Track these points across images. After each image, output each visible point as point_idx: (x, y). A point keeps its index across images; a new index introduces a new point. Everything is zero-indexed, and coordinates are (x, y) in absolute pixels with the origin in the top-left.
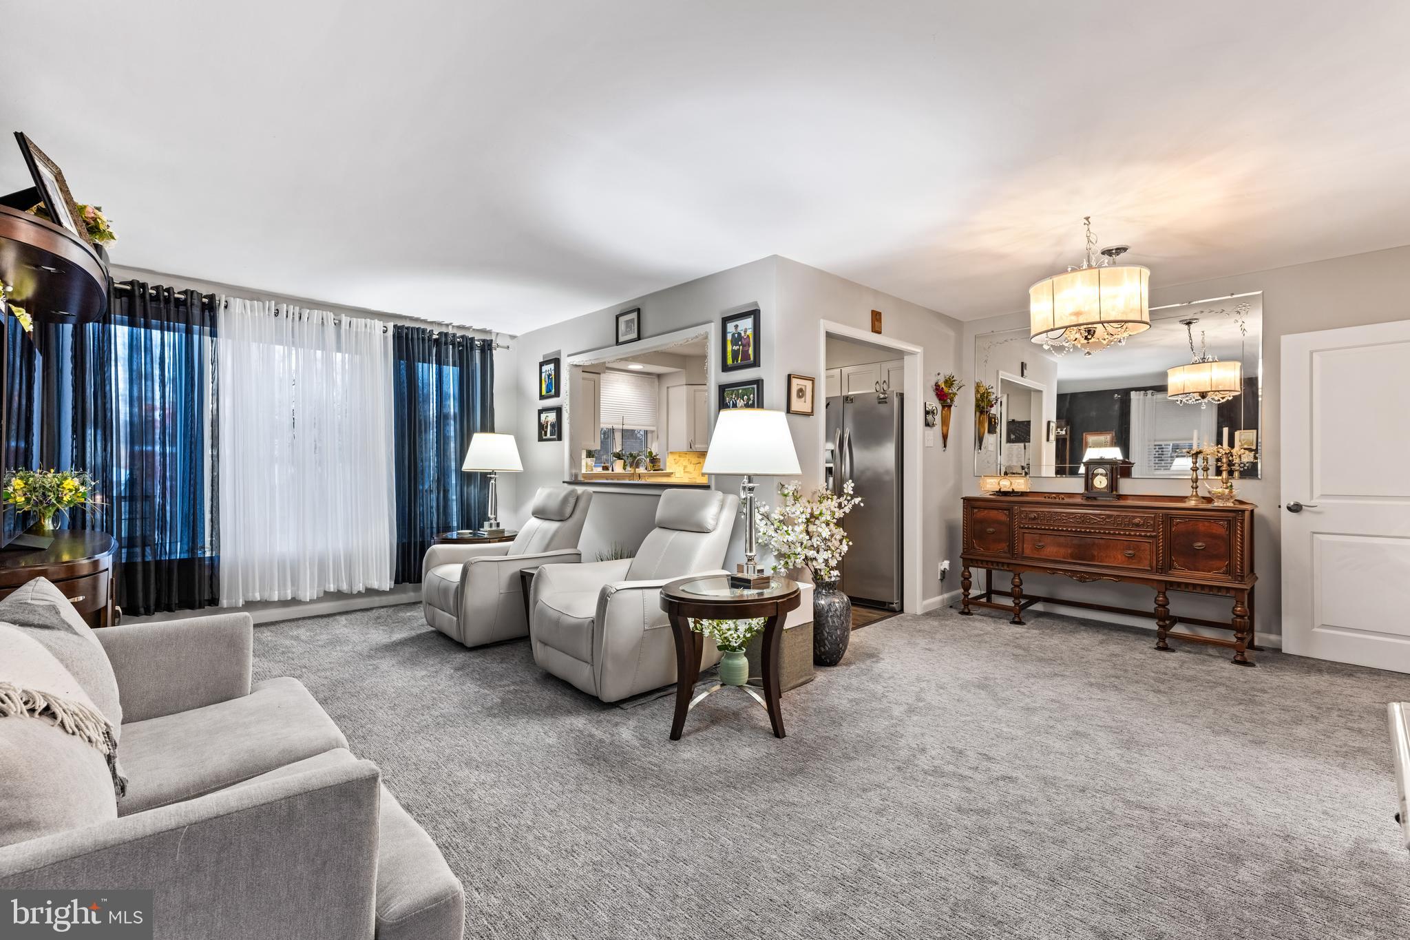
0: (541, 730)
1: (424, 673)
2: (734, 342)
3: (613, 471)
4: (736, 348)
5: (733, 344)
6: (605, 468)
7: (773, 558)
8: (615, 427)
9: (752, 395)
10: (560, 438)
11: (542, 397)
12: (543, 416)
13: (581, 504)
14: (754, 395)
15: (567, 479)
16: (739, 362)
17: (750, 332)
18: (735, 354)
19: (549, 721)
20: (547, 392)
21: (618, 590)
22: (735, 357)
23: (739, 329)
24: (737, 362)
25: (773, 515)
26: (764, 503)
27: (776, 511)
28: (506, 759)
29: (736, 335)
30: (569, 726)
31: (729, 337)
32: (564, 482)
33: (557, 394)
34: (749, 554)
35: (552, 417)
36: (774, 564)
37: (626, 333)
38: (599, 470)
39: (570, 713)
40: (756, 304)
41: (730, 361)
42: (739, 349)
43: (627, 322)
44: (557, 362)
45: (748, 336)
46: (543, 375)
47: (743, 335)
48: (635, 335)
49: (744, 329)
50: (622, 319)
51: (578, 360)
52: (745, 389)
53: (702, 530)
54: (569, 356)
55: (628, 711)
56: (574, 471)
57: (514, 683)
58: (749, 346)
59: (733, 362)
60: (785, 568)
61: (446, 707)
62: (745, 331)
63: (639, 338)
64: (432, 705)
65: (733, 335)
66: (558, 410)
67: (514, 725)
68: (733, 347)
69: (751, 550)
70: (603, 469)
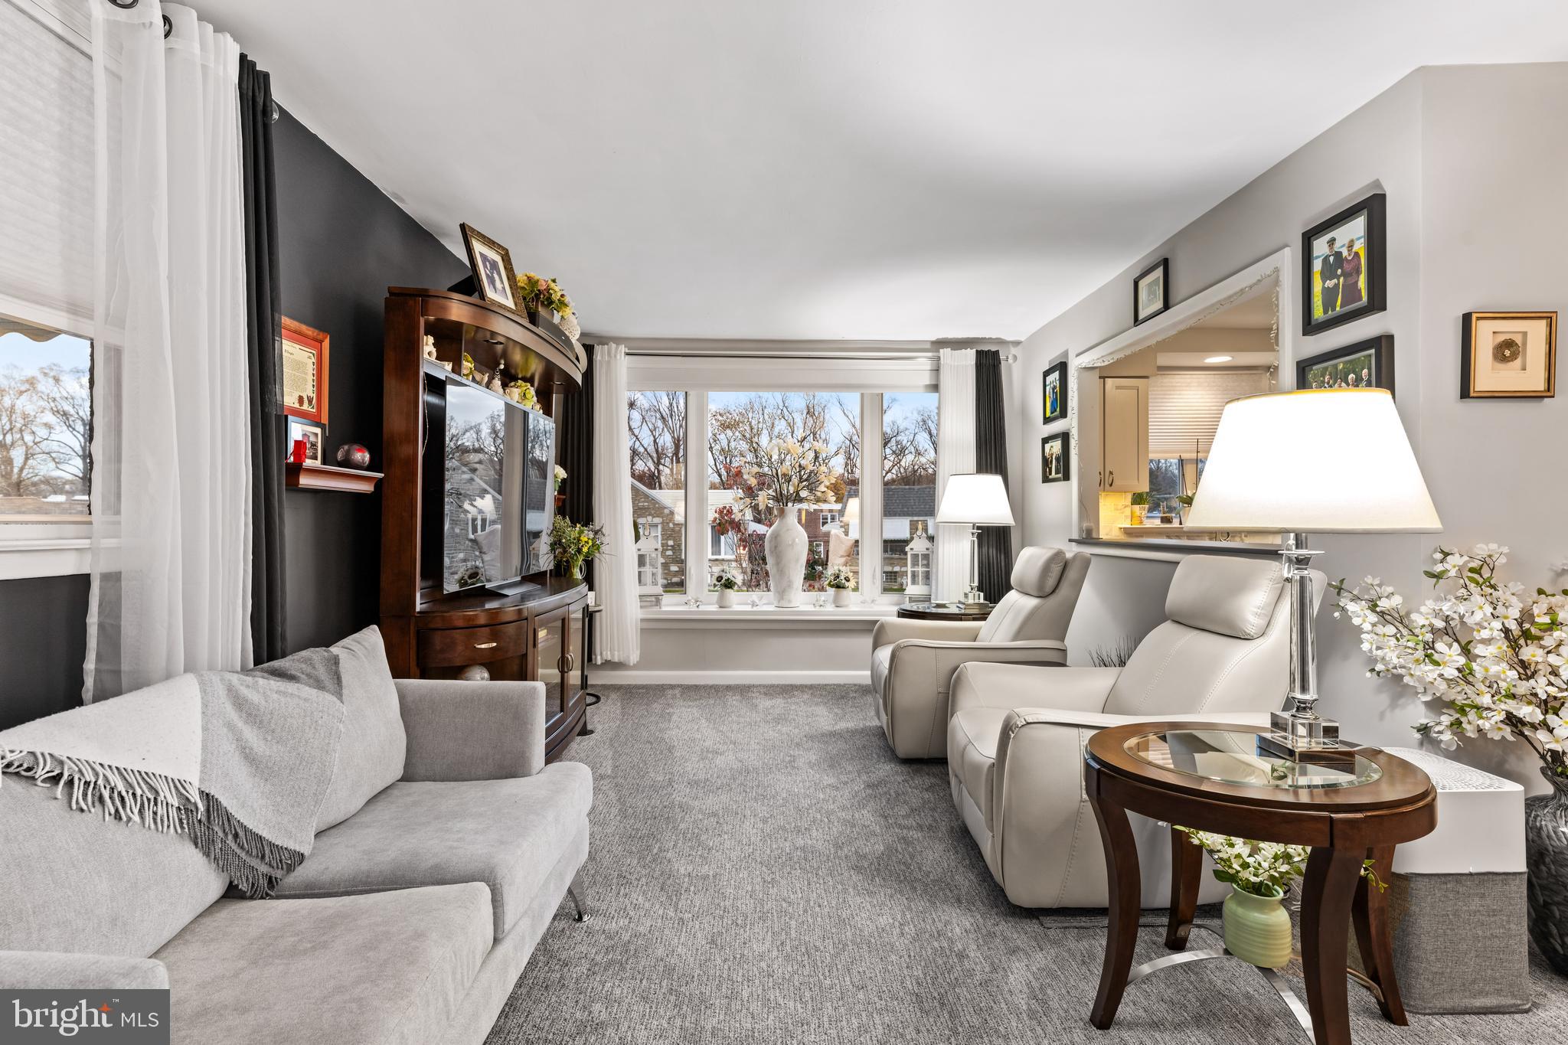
0: (899, 917)
1: (832, 780)
2: (1328, 272)
3: (1181, 524)
4: (1330, 284)
5: (1324, 278)
6: (1166, 520)
7: (1422, 709)
8: (1185, 456)
9: (1365, 371)
10: (1066, 477)
11: (1047, 420)
12: (1047, 446)
13: (1072, 574)
14: (1370, 369)
15: (1075, 536)
16: (1338, 309)
17: (1360, 246)
18: (1329, 296)
19: (921, 904)
20: (1052, 413)
21: (1028, 723)
22: (1329, 303)
23: (1337, 247)
24: (1334, 309)
25: (1414, 616)
26: (1390, 589)
27: (1423, 609)
28: (822, 948)
29: (1332, 259)
30: (940, 926)
31: (1317, 266)
32: (1070, 540)
33: (1064, 414)
34: (1298, 695)
35: (1056, 447)
36: (1424, 721)
37: (1150, 301)
38: (1156, 523)
39: (959, 901)
40: (1377, 184)
41: (1318, 313)
42: (1337, 286)
43: (1150, 285)
44: (1062, 367)
45: (1357, 254)
46: (1048, 388)
47: (1345, 253)
48: (1159, 305)
49: (1346, 242)
50: (1142, 284)
51: (1086, 360)
52: (1350, 362)
53: (1236, 635)
54: (1077, 355)
55: (1051, 933)
56: (1085, 525)
57: (920, 827)
58: (1358, 272)
59: (1325, 311)
60: (1454, 734)
61: (817, 838)
62: (1351, 246)
63: (1167, 306)
64: (806, 829)
65: (1326, 260)
66: (1065, 437)
67: (871, 893)
68: (1324, 284)
69: (1304, 689)
70: (1162, 522)
